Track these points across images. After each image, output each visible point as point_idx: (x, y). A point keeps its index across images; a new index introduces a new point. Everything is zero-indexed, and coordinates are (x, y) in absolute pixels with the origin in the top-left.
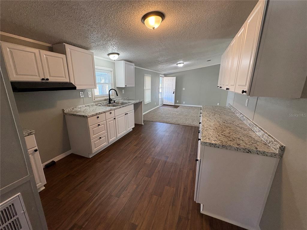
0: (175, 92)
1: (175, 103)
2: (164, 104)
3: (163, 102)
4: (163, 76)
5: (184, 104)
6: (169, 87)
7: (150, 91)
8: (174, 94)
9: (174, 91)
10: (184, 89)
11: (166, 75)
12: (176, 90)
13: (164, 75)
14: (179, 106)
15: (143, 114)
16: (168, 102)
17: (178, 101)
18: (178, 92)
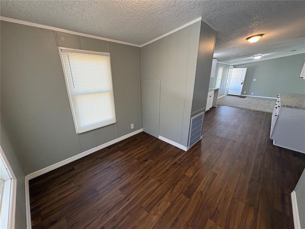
0: (243, 84)
1: (241, 94)
2: (228, 94)
3: (228, 92)
4: (232, 67)
5: (252, 95)
6: (237, 78)
7: (220, 81)
8: (242, 85)
9: (243, 81)
10: (254, 80)
11: (235, 67)
12: (244, 81)
13: (234, 66)
14: (246, 97)
15: (218, 98)
16: (234, 93)
17: (245, 92)
18: (247, 83)
